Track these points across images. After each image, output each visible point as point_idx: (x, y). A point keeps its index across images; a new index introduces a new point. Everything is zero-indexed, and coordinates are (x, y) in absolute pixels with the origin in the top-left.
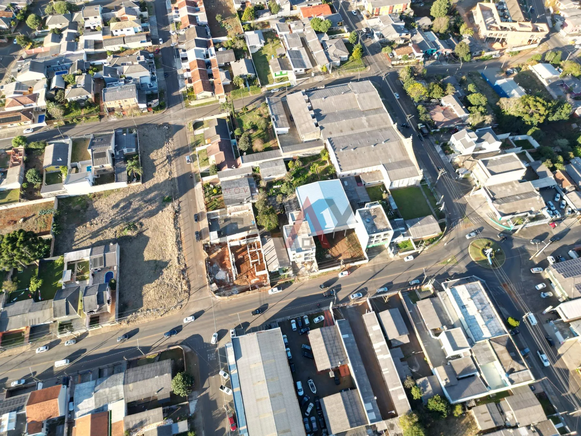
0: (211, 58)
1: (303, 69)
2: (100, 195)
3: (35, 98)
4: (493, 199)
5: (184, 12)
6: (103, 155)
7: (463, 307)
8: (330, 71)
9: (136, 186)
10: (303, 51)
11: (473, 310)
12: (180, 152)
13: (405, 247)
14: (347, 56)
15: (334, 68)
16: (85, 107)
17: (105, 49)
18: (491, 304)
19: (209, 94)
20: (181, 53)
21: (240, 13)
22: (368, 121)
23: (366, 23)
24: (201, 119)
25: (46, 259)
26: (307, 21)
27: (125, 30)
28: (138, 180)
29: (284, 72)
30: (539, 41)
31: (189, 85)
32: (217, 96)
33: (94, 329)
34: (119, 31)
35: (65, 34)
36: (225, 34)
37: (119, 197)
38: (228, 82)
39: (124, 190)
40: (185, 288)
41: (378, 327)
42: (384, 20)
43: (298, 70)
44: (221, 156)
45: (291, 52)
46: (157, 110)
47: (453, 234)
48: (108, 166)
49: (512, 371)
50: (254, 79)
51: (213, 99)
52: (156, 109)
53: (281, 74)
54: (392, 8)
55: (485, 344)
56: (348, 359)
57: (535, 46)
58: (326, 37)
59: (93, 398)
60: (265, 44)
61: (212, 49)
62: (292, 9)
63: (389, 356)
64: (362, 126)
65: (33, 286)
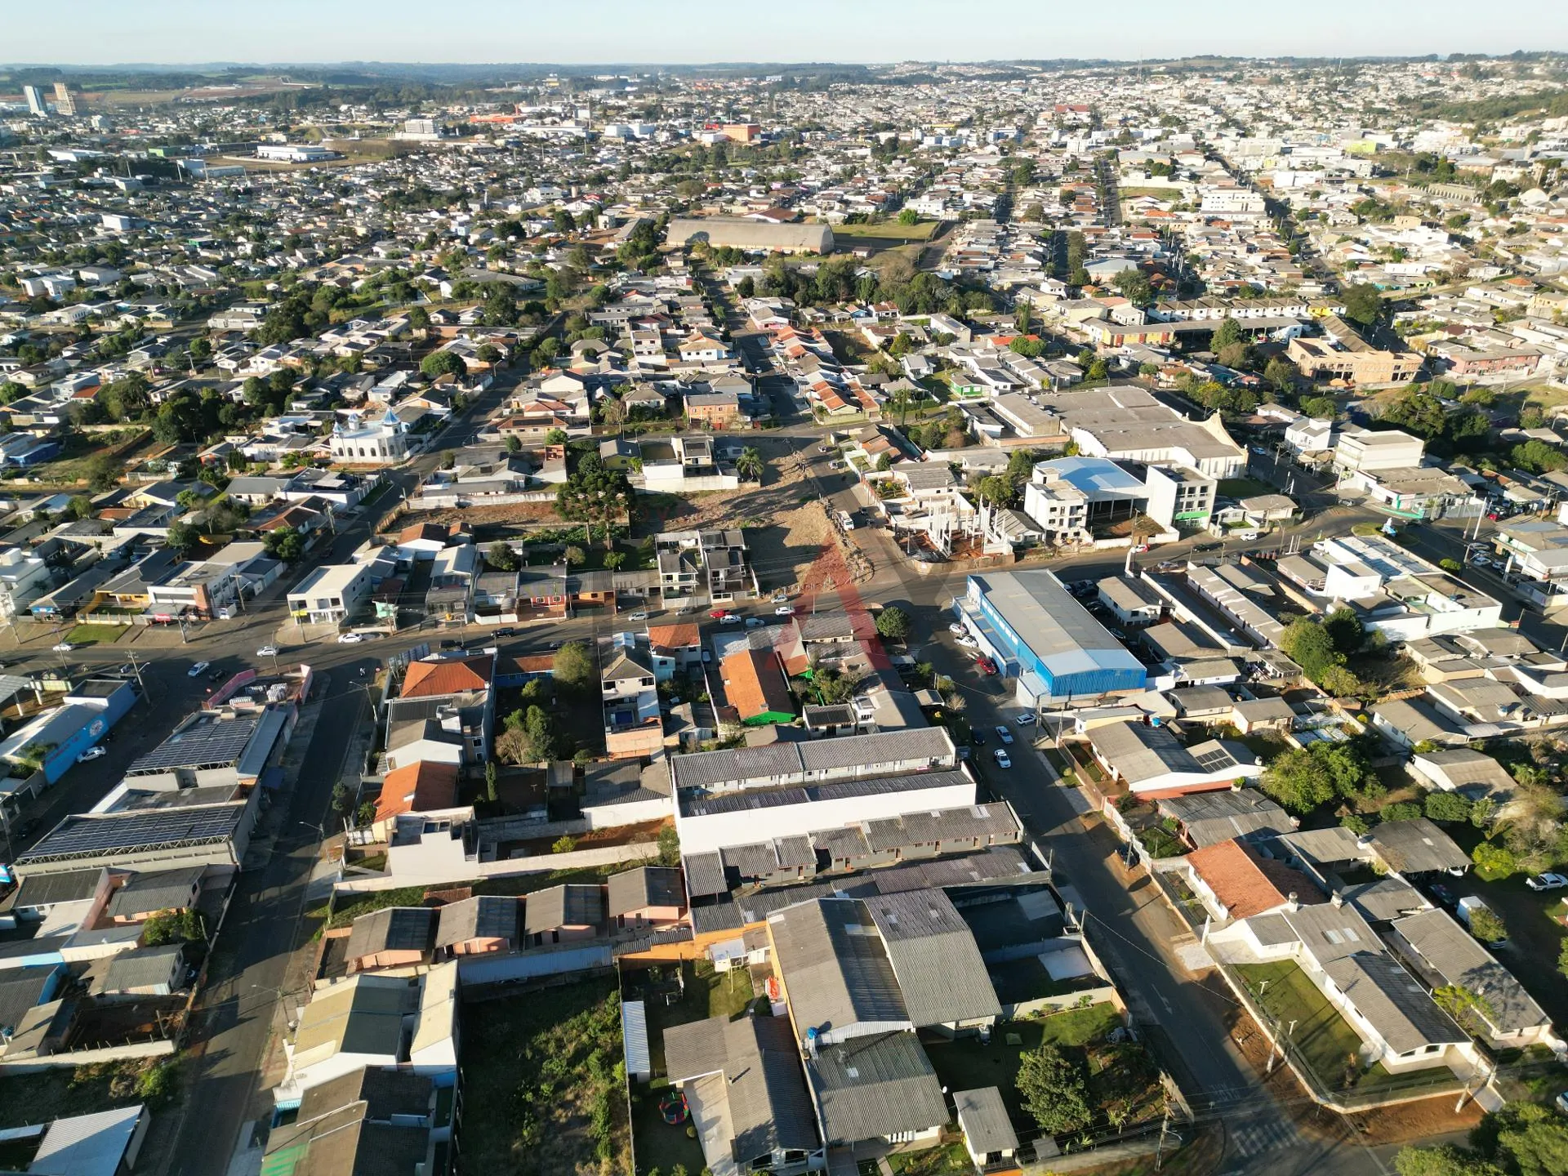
0: (846, 381)
1: (1009, 385)
2: (694, 495)
3: (573, 407)
4: (1379, 481)
5: (795, 343)
6: (701, 446)
7: (1359, 555)
8: (1055, 389)
9: (752, 486)
10: (1003, 372)
11: (1374, 554)
12: (818, 460)
13: (1242, 525)
14: (1079, 374)
15: (1063, 387)
16: (652, 418)
17: (672, 372)
18: (1406, 552)
19: (852, 409)
20: (797, 378)
21: (885, 347)
22: (1137, 413)
23: (1102, 353)
24: (844, 432)
25: (623, 541)
26: (1001, 347)
27: (703, 353)
28: (755, 480)
29: (977, 388)
30: (1411, 378)
31: (816, 404)
32: (868, 411)
33: (722, 600)
34: (694, 354)
35: (604, 357)
36: (861, 362)
37: (725, 498)
38: (884, 399)
39: (732, 491)
40: (863, 565)
41: (1216, 578)
42: (1133, 346)
43: (1001, 385)
44: (894, 451)
45: (986, 372)
46: (769, 427)
47: (1318, 520)
48: (705, 460)
49: (1460, 597)
50: (927, 396)
51: (860, 417)
52: (768, 425)
53: (972, 391)
54: (1143, 339)
55: (1406, 581)
56: (1175, 602)
57: (1404, 384)
58: (1040, 359)
59: (747, 640)
60: (936, 370)
61: (849, 375)
62: (972, 339)
63: (1244, 599)
64: (1132, 419)
65: (611, 559)
